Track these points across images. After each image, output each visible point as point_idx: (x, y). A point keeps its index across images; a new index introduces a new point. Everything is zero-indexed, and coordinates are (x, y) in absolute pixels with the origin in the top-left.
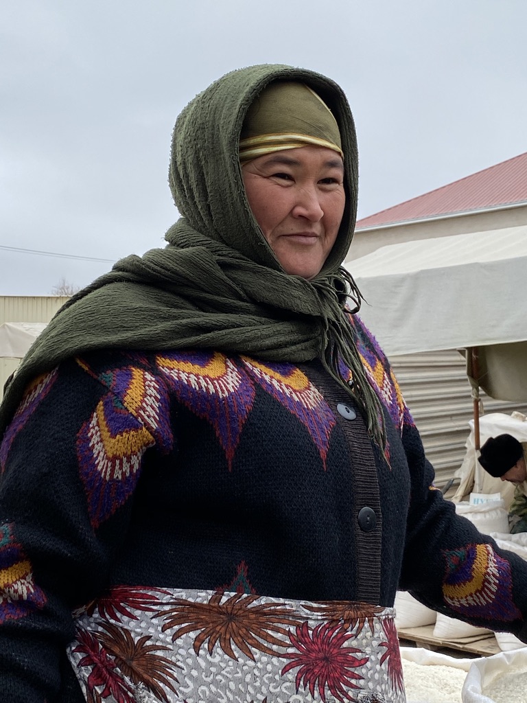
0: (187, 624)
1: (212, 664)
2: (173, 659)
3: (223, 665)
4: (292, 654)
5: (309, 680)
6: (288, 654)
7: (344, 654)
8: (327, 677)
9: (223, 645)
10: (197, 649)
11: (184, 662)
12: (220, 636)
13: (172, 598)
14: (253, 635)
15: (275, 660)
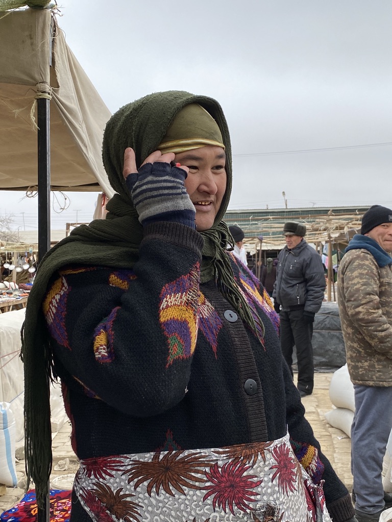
0: (142, 477)
1: (160, 501)
2: (137, 502)
3: (166, 501)
4: (209, 486)
5: (222, 502)
6: (206, 487)
7: (245, 481)
8: (234, 498)
9: (165, 487)
10: (149, 492)
11: (143, 503)
12: (162, 482)
13: (131, 461)
14: (182, 478)
15: (198, 492)
